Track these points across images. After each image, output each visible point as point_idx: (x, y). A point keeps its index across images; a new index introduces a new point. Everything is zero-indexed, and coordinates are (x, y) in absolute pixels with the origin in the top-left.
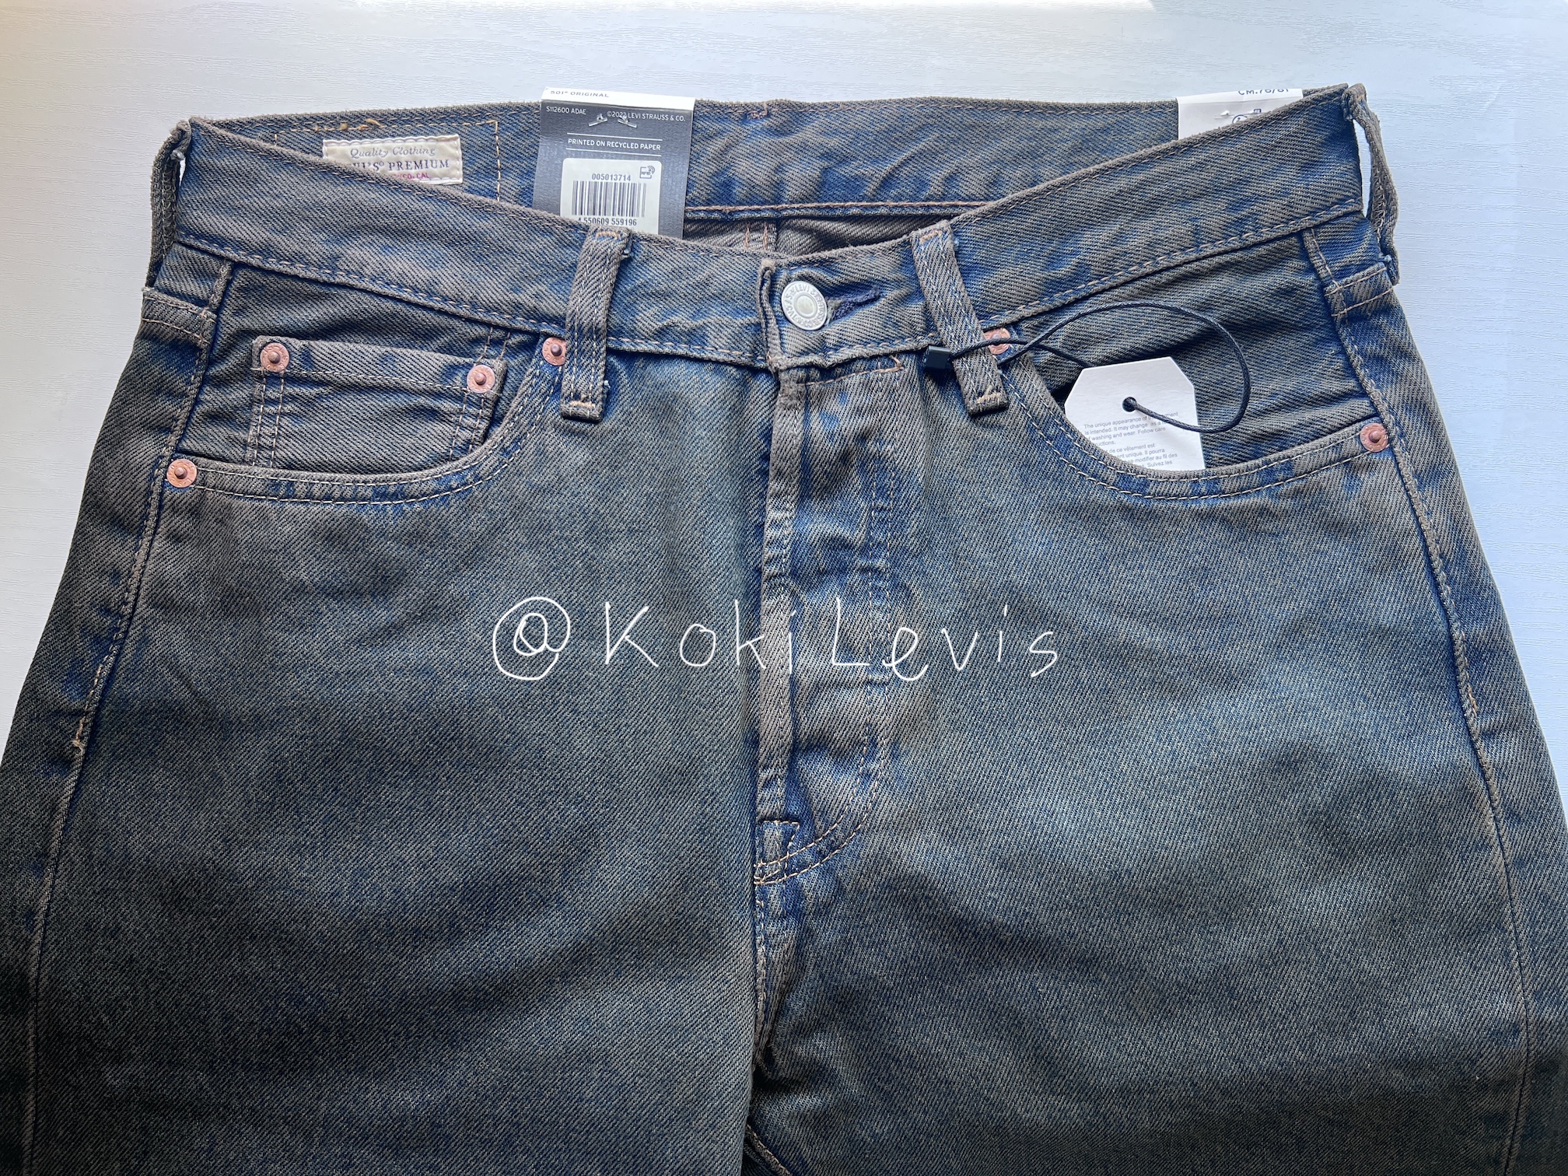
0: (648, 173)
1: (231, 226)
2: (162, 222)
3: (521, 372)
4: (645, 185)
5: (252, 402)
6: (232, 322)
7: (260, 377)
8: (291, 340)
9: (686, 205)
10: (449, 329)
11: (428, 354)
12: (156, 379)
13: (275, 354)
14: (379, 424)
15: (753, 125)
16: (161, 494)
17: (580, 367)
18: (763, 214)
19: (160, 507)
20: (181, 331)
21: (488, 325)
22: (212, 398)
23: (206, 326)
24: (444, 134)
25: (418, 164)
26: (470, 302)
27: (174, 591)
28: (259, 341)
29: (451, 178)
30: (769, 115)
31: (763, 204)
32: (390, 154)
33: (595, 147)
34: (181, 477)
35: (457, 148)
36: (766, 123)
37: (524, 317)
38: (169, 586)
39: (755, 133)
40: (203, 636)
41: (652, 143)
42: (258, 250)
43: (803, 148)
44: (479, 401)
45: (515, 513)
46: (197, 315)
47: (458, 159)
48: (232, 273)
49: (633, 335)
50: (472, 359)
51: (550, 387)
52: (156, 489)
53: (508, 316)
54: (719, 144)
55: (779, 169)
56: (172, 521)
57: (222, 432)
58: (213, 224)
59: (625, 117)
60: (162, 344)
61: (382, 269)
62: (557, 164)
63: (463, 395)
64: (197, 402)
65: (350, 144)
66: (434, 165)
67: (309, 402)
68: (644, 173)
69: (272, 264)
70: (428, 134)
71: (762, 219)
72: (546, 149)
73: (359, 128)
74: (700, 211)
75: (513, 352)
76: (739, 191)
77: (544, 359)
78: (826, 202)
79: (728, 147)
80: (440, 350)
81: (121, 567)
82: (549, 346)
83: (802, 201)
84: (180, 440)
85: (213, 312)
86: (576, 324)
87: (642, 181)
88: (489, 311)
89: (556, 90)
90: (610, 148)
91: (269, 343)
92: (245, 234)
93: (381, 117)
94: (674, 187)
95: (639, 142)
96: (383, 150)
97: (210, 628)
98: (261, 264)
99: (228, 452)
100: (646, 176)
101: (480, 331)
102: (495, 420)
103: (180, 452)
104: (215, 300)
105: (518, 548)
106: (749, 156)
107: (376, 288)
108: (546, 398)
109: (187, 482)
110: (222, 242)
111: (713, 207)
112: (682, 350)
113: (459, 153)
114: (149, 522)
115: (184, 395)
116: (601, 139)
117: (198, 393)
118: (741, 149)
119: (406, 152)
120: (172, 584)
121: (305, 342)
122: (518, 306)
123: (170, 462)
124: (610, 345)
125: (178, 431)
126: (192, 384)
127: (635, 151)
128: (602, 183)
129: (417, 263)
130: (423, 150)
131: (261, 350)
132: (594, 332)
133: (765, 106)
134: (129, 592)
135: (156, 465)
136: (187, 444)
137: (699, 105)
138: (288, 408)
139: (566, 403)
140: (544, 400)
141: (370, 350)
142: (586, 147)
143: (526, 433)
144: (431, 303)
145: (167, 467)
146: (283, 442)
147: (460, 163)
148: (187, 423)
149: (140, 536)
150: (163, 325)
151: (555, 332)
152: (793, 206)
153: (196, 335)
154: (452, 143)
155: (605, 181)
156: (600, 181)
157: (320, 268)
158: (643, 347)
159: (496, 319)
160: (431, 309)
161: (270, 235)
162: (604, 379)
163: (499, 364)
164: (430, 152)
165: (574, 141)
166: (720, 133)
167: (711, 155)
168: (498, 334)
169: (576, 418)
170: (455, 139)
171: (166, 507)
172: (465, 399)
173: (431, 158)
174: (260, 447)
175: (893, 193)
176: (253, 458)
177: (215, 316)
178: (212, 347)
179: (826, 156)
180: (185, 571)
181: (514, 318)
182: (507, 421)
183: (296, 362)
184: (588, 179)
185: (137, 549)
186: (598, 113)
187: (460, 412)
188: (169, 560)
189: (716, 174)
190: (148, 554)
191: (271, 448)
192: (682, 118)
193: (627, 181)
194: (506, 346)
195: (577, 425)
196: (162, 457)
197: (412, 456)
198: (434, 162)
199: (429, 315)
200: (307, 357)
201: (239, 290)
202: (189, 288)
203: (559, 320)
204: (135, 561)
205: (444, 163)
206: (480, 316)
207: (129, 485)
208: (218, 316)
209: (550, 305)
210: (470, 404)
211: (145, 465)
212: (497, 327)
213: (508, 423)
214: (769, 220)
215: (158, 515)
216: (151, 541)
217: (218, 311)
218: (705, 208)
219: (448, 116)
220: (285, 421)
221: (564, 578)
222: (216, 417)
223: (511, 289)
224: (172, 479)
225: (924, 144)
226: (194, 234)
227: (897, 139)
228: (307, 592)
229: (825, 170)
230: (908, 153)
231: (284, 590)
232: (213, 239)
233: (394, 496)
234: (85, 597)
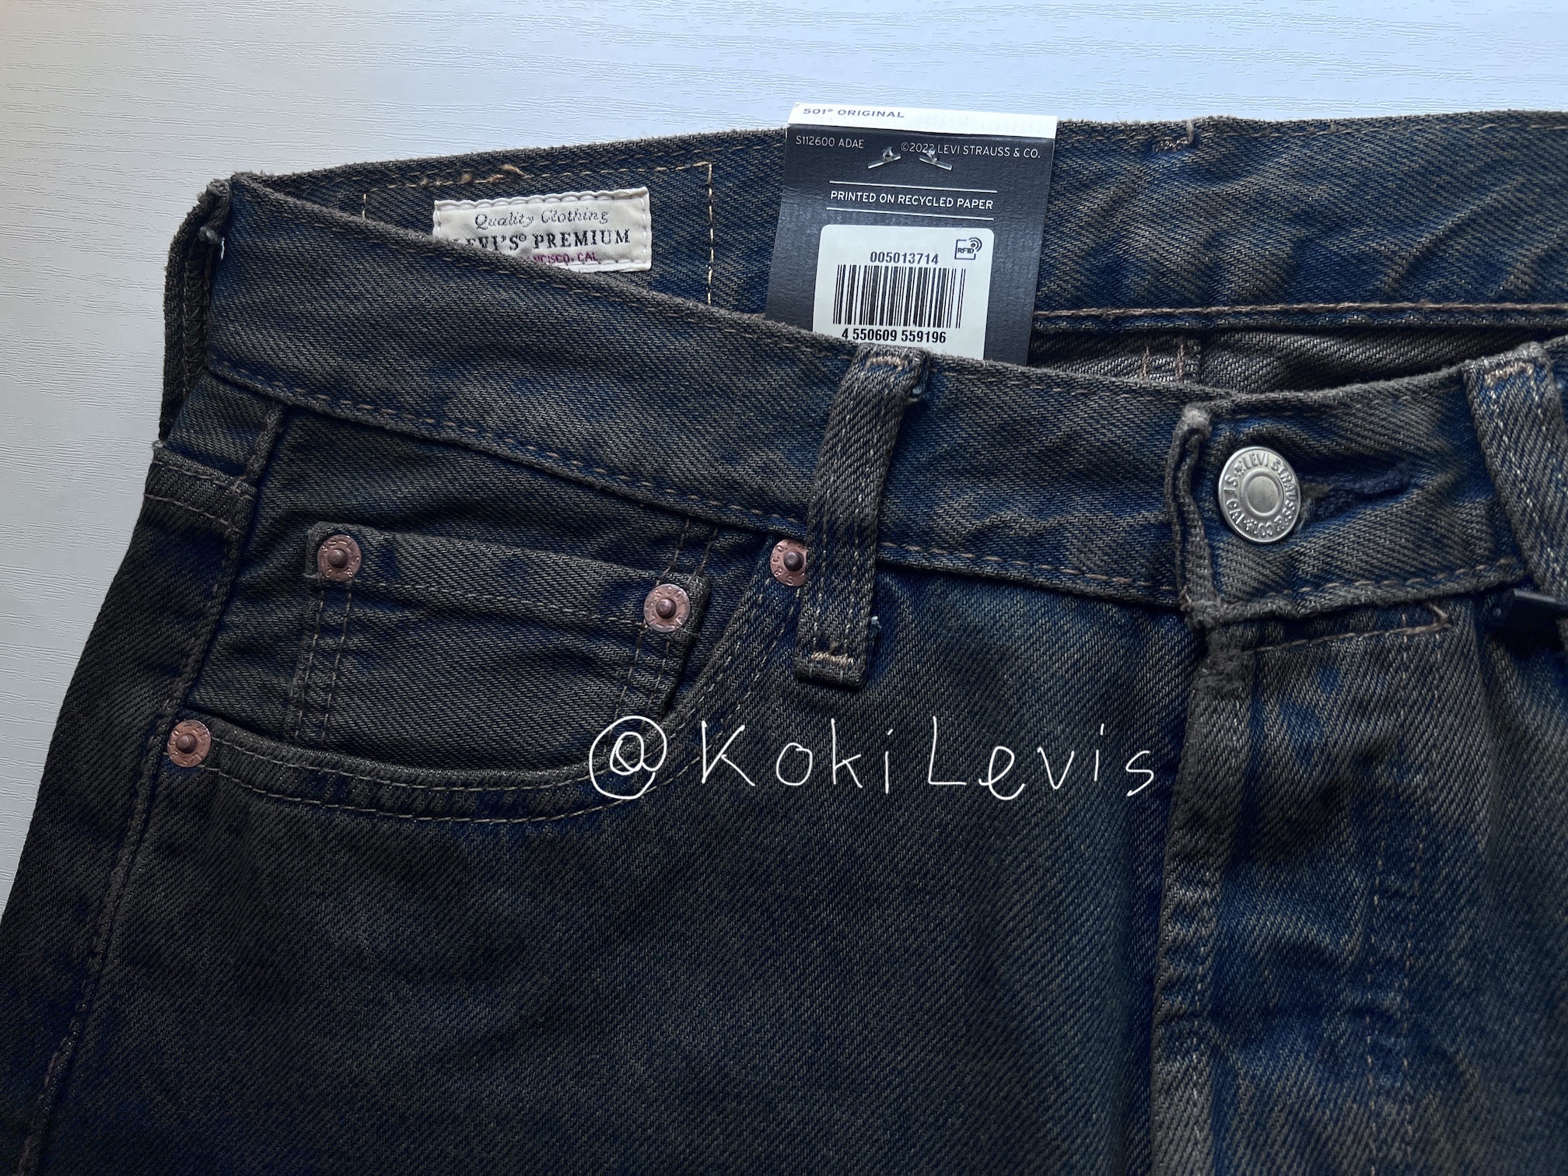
0: (969, 251)
1: (283, 347)
2: (181, 337)
3: (734, 595)
4: (964, 271)
5: (301, 629)
6: (279, 500)
7: (316, 589)
8: (367, 531)
9: (1037, 307)
10: (618, 520)
11: (583, 561)
12: (159, 589)
13: (338, 553)
14: (494, 677)
15: (1163, 162)
16: (155, 777)
17: (830, 591)
18: (1179, 323)
19: (152, 798)
20: (200, 514)
21: (682, 516)
22: (243, 620)
23: (239, 506)
24: (624, 187)
25: (581, 237)
26: (654, 478)
27: (163, 941)
28: (314, 531)
29: (632, 261)
30: (1195, 144)
31: (1180, 305)
32: (537, 222)
33: (877, 205)
34: (187, 750)
35: (644, 210)
36: (1188, 158)
37: (740, 504)
38: (156, 931)
39: (1169, 175)
40: (202, 1022)
41: (979, 196)
42: (324, 386)
43: (1260, 204)
44: (661, 644)
45: (710, 844)
46: (225, 488)
47: (645, 228)
48: (283, 422)
49: (927, 539)
50: (653, 573)
51: (779, 626)
52: (148, 769)
53: (715, 503)
54: (1100, 198)
55: (1213, 242)
56: (167, 822)
57: (255, 675)
58: (257, 345)
59: (931, 153)
60: (172, 533)
61: (513, 419)
62: (810, 235)
63: (636, 634)
64: (220, 626)
65: (476, 207)
66: (606, 239)
67: (387, 635)
68: (962, 250)
69: (345, 410)
70: (599, 188)
71: (1177, 332)
72: (790, 212)
73: (491, 179)
74: (1060, 318)
75: (722, 560)
76: (1135, 282)
77: (771, 576)
78: (1299, 302)
79: (1117, 203)
80: (604, 555)
81: (89, 894)
82: (782, 554)
83: (1256, 299)
84: (191, 688)
85: (251, 484)
86: (825, 519)
87: (959, 265)
88: (685, 494)
89: (812, 106)
90: (903, 207)
91: (332, 535)
92: (304, 361)
93: (525, 162)
94: (1015, 275)
95: (956, 195)
96: (526, 216)
97: (214, 1010)
98: (328, 410)
99: (260, 712)
100: (966, 255)
101: (669, 525)
102: (685, 677)
103: (190, 709)
104: (256, 466)
105: (711, 908)
106: (1156, 218)
107: (503, 450)
108: (771, 642)
109: (195, 759)
110: (270, 373)
111: (1084, 312)
112: (1017, 570)
113: (647, 218)
114: (134, 823)
115: (199, 615)
116: (888, 191)
117: (222, 613)
118: (1141, 206)
119: (562, 218)
120: (160, 928)
121: (388, 535)
122: (733, 486)
123: (172, 726)
124: (885, 555)
125: (188, 672)
126: (213, 598)
127: (947, 211)
128: (887, 268)
129: (571, 410)
130: (588, 214)
131: (319, 545)
132: (858, 533)
133: (1190, 127)
134: (99, 937)
135: (152, 729)
136: (202, 696)
137: (1063, 129)
138: (355, 641)
139: (804, 656)
140: (768, 647)
141: (492, 551)
142: (862, 205)
143: (734, 704)
144: (590, 479)
145: (168, 733)
146: (342, 699)
147: (647, 235)
148: (204, 659)
149: (119, 846)
150: (174, 505)
151: (790, 531)
152: (1238, 308)
153: (222, 521)
154: (636, 201)
155: (892, 264)
156: (884, 264)
157: (419, 415)
158: (945, 562)
159: (693, 505)
160: (589, 487)
161: (343, 364)
162: (871, 614)
163: (696, 582)
164: (599, 216)
165: (841, 195)
166: (1100, 179)
167: (1086, 219)
168: (698, 530)
169: (820, 681)
170: (641, 195)
171: (160, 798)
172: (639, 641)
173: (602, 227)
174: (307, 707)
175: (1433, 285)
176: (296, 723)
177: (253, 490)
178: (246, 539)
179: (1306, 216)
180: (180, 908)
181: (725, 506)
182: (703, 681)
183: (371, 567)
184: (864, 261)
185: (113, 866)
186: (885, 147)
187: (630, 662)
188: (158, 886)
189: (1094, 252)
190: (127, 874)
191: (324, 709)
192: (1034, 154)
193: (932, 265)
194: (710, 550)
195: (820, 694)
196: (161, 716)
197: (546, 736)
198: (606, 234)
199: (585, 498)
200: (388, 558)
201: (295, 449)
202: (217, 446)
203: (796, 511)
204: (107, 886)
205: (622, 234)
206: (669, 500)
207: (110, 761)
208: (259, 491)
209: (785, 486)
210: (648, 649)
211: (135, 729)
212: (696, 519)
213: (706, 684)
214: (1189, 334)
215: (148, 811)
216: (134, 853)
217: (259, 482)
218: (1069, 313)
219: (632, 157)
220: (349, 664)
221: (788, 971)
222: (248, 651)
223: (723, 457)
224: (174, 755)
225: (1495, 195)
226: (230, 361)
227: (1442, 187)
228: (366, 968)
229: (1301, 245)
230: (1464, 214)
231: (329, 962)
232: (259, 369)
233: (511, 811)
234: (38, 940)
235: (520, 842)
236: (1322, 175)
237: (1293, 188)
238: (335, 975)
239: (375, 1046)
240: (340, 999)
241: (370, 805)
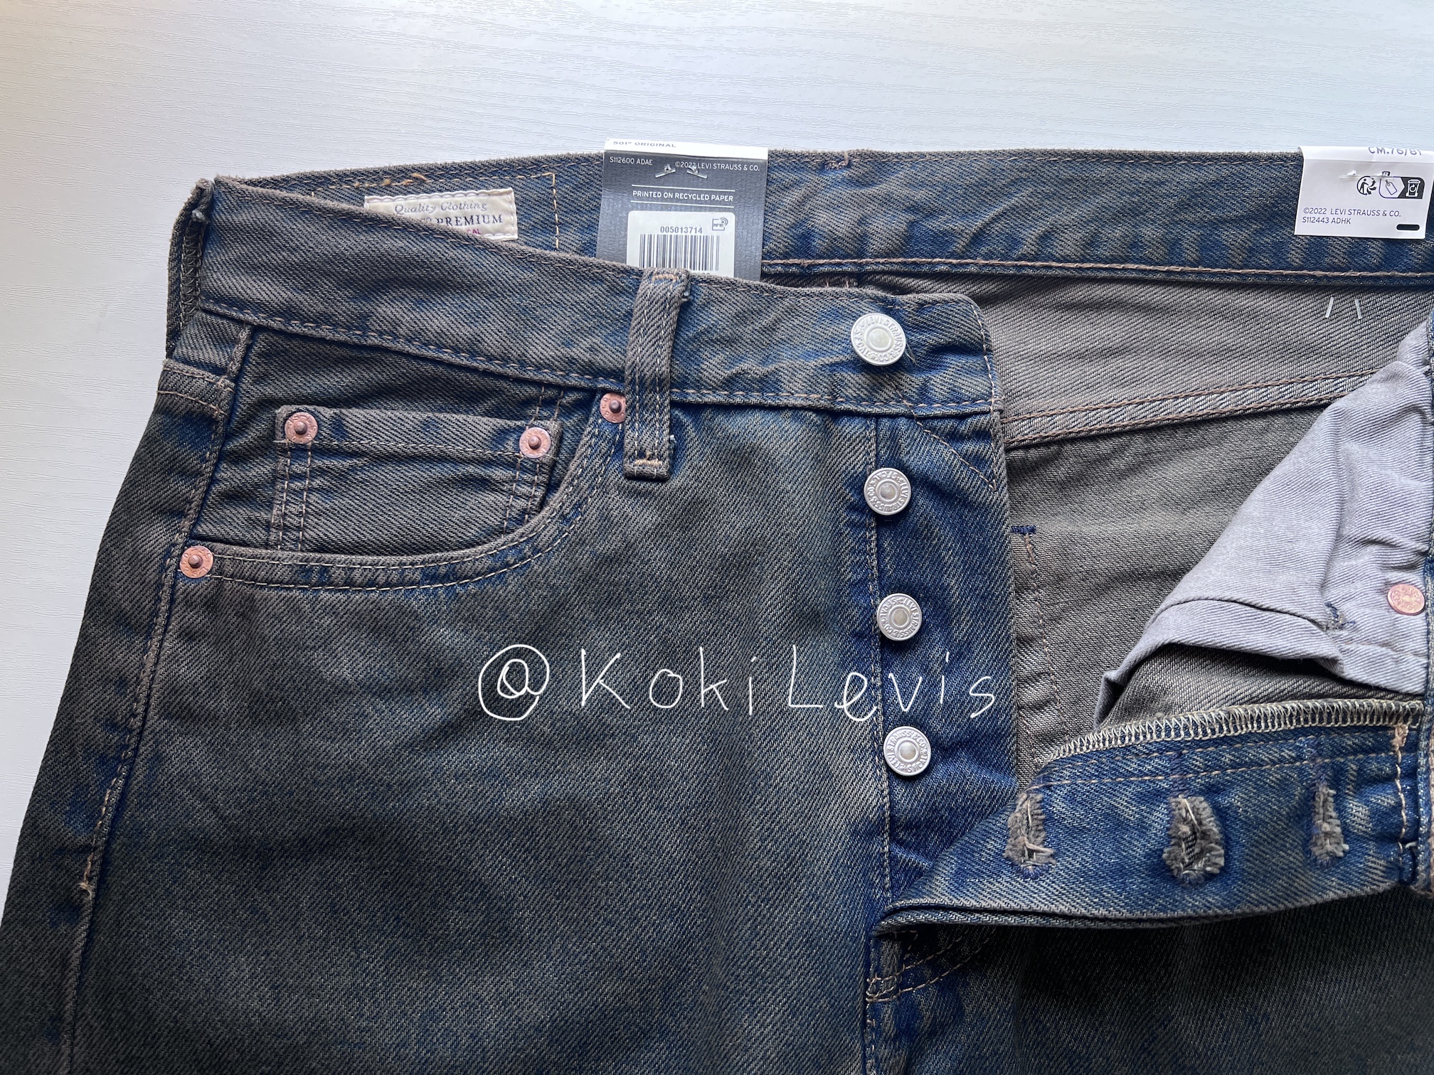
0: (721, 225)
1: (250, 286)
3: (578, 433)
4: (718, 238)
5: (275, 478)
6: (252, 391)
7: (284, 450)
8: (320, 409)
9: (763, 258)
10: (496, 391)
11: (477, 418)
12: (167, 456)
13: (302, 424)
14: (422, 497)
15: (832, 175)
16: (173, 586)
17: (643, 422)
18: (844, 268)
19: (172, 601)
20: (196, 402)
21: (539, 384)
22: (230, 476)
23: (223, 395)
24: (496, 188)
25: (469, 219)
26: (519, 361)
27: (191, 699)
28: (282, 411)
29: (505, 234)
30: (849, 166)
31: (845, 257)
32: (438, 210)
33: (663, 199)
34: (195, 566)
35: (511, 202)
36: (846, 173)
37: (578, 374)
38: (185, 692)
39: (836, 183)
40: (228, 749)
41: (725, 193)
42: (279, 311)
43: (887, 201)
44: (533, 467)
45: (579, 586)
46: (213, 384)
47: (512, 213)
48: (252, 337)
49: (701, 386)
50: (523, 422)
51: (611, 447)
52: (168, 581)
53: (561, 373)
54: (796, 194)
55: (862, 221)
56: (185, 617)
57: (243, 512)
58: (232, 286)
59: (694, 168)
60: (175, 417)
61: (417, 328)
62: (621, 217)
63: (516, 461)
64: (213, 480)
65: (394, 200)
66: (486, 220)
67: (342, 476)
68: (716, 225)
69: (296, 327)
70: (479, 189)
72: (608, 203)
73: (404, 183)
74: (777, 264)
75: (567, 411)
76: (817, 242)
77: (602, 417)
78: (911, 257)
79: (806, 198)
80: (488, 414)
81: (127, 673)
82: (607, 403)
83: (887, 256)
84: (194, 525)
85: (232, 381)
86: (637, 376)
87: (715, 234)
88: (540, 369)
89: (618, 141)
90: (678, 200)
91: (295, 412)
92: (264, 295)
93: (427, 172)
94: (749, 239)
95: (711, 193)
96: (429, 206)
97: (235, 740)
98: (283, 328)
99: (249, 536)
100: (719, 227)
101: (531, 391)
102: (551, 487)
103: (195, 538)
104: (234, 368)
106: (830, 207)
107: (412, 350)
108: (607, 458)
109: (202, 572)
110: (241, 304)
111: (791, 261)
112: (755, 398)
113: (513, 207)
114: (159, 620)
115: (199, 473)
116: (669, 191)
117: (214, 471)
118: (820, 200)
119: (455, 207)
120: (188, 690)
121: (337, 411)
122: (571, 361)
123: (183, 550)
124: (674, 397)
125: (192, 514)
126: (207, 461)
127: (706, 202)
128: (671, 236)
130: (474, 205)
131: (285, 420)
132: (656, 385)
133: (846, 156)
134: (138, 703)
135: (168, 554)
136: (203, 529)
137: (773, 155)
138: (317, 482)
139: (631, 462)
140: (604, 461)
141: (412, 416)
142: (653, 199)
143: (586, 498)
144: (475, 364)
145: (180, 556)
146: (312, 520)
147: (514, 218)
148: (202, 505)
149: (149, 636)
150: (177, 396)
151: (619, 388)
152: (877, 260)
153: (211, 406)
154: (505, 197)
155: (674, 234)
156: (669, 233)
157: (349, 329)
158: (711, 398)
159: (547, 376)
160: (475, 370)
161: (291, 295)
162: (670, 433)
163: (554, 425)
164: (482, 206)
165: (639, 193)
166: (797, 183)
167: (789, 206)
168: (550, 393)
169: (641, 477)
170: (509, 193)
171: (178, 601)
172: (518, 465)
173: (484, 213)
174: (286, 528)
176: (278, 540)
177: (233, 384)
178: (229, 420)
179: (913, 208)
180: (202, 674)
181: (568, 375)
182: (565, 485)
183: (326, 432)
184: (656, 232)
185: (145, 651)
186: (666, 163)
187: (513, 480)
188: (182, 662)
189: (794, 226)
190: (158, 656)
191: (299, 529)
192: (756, 168)
193: (698, 234)
194: (560, 405)
195: (642, 486)
196: (174, 545)
197: (462, 530)
198: (486, 217)
199: (473, 378)
200: (338, 427)
201: (260, 355)
202: (207, 356)
203: (617, 374)
204: (143, 665)
205: (497, 218)
206: (530, 374)
207: (138, 578)
208: (237, 385)
209: (607, 358)
210: (524, 470)
211: (155, 555)
212: (549, 385)
213: (567, 487)
214: (851, 274)
215: (170, 610)
216: (162, 641)
217: (237, 379)
218: (782, 262)
219: (501, 169)
220: (314, 498)
222: (236, 497)
223: (562, 343)
224: (185, 569)
225: (1016, 199)
226: (214, 299)
227: (988, 194)
228: (351, 692)
229: (911, 224)
230: (999, 209)
231: (325, 691)
232: (233, 302)
233: (445, 578)
234: (88, 711)
235: (453, 597)
236: (922, 184)
237: (906, 192)
238: (330, 700)
239: (363, 743)
240: (335, 715)
241: (345, 584)
